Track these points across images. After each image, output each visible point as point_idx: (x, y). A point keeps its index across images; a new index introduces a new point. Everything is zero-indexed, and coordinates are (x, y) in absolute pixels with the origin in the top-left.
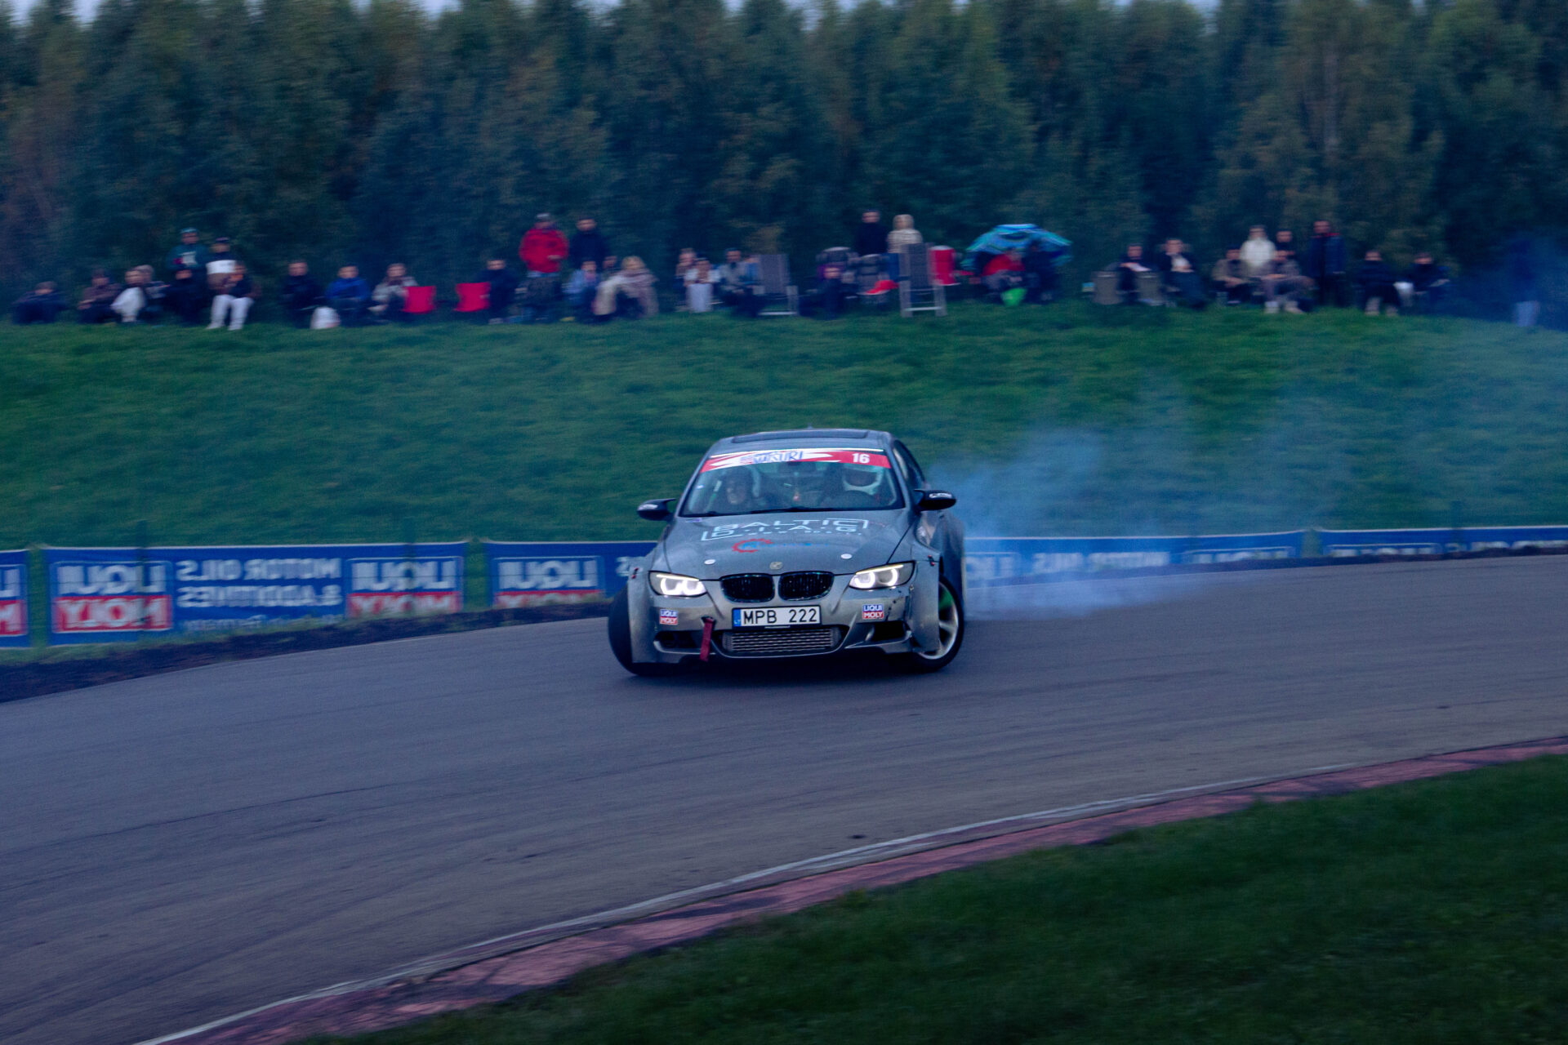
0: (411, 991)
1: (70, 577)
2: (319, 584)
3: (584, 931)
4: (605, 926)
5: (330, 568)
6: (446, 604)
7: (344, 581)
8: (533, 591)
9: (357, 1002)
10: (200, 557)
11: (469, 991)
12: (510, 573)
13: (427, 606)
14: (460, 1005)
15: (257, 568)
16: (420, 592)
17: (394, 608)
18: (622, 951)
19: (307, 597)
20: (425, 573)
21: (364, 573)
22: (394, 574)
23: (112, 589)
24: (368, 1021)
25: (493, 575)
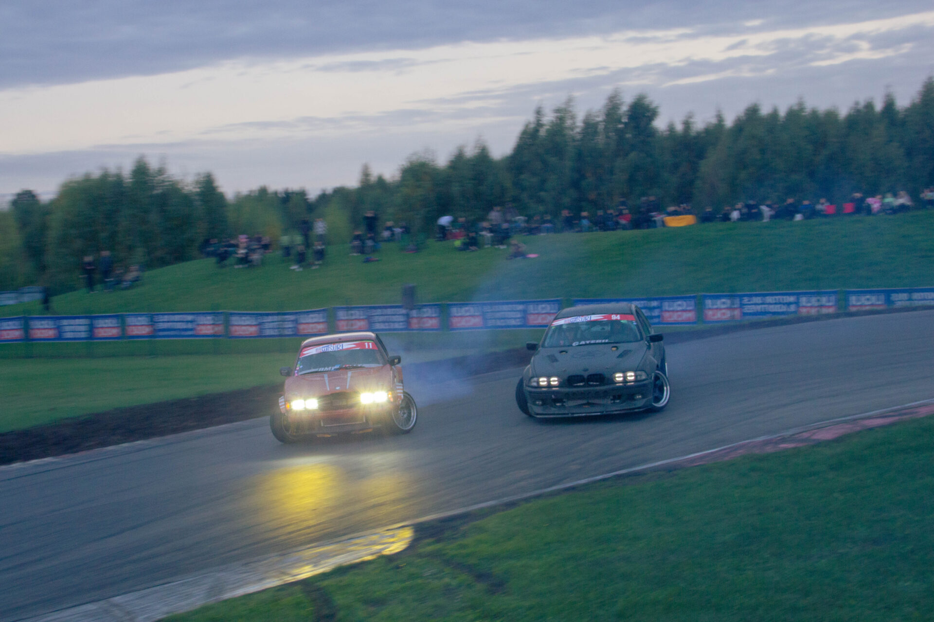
0: (783, 440)
1: (709, 302)
2: (789, 304)
3: (845, 422)
4: (855, 420)
5: (792, 299)
6: (831, 311)
7: (797, 303)
8: (861, 306)
9: (766, 443)
10: (751, 296)
11: (802, 441)
12: (853, 299)
13: (825, 311)
14: (800, 445)
15: (769, 299)
16: (821, 306)
17: (813, 311)
18: (858, 428)
19: (784, 309)
20: (824, 300)
21: (803, 300)
22: (814, 300)
23: (723, 306)
24: (769, 449)
25: (847, 300)
